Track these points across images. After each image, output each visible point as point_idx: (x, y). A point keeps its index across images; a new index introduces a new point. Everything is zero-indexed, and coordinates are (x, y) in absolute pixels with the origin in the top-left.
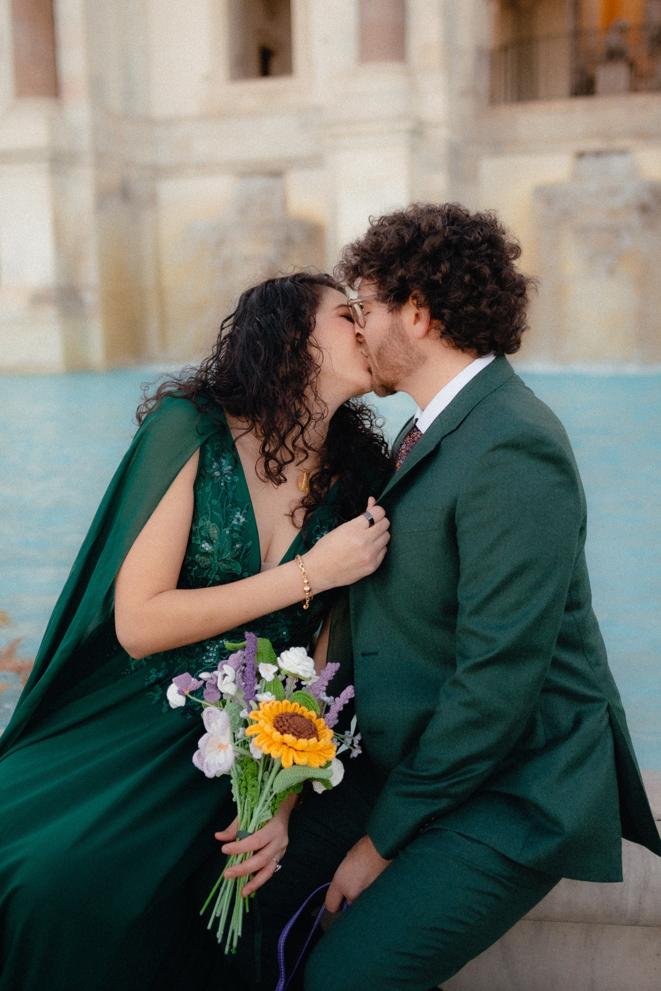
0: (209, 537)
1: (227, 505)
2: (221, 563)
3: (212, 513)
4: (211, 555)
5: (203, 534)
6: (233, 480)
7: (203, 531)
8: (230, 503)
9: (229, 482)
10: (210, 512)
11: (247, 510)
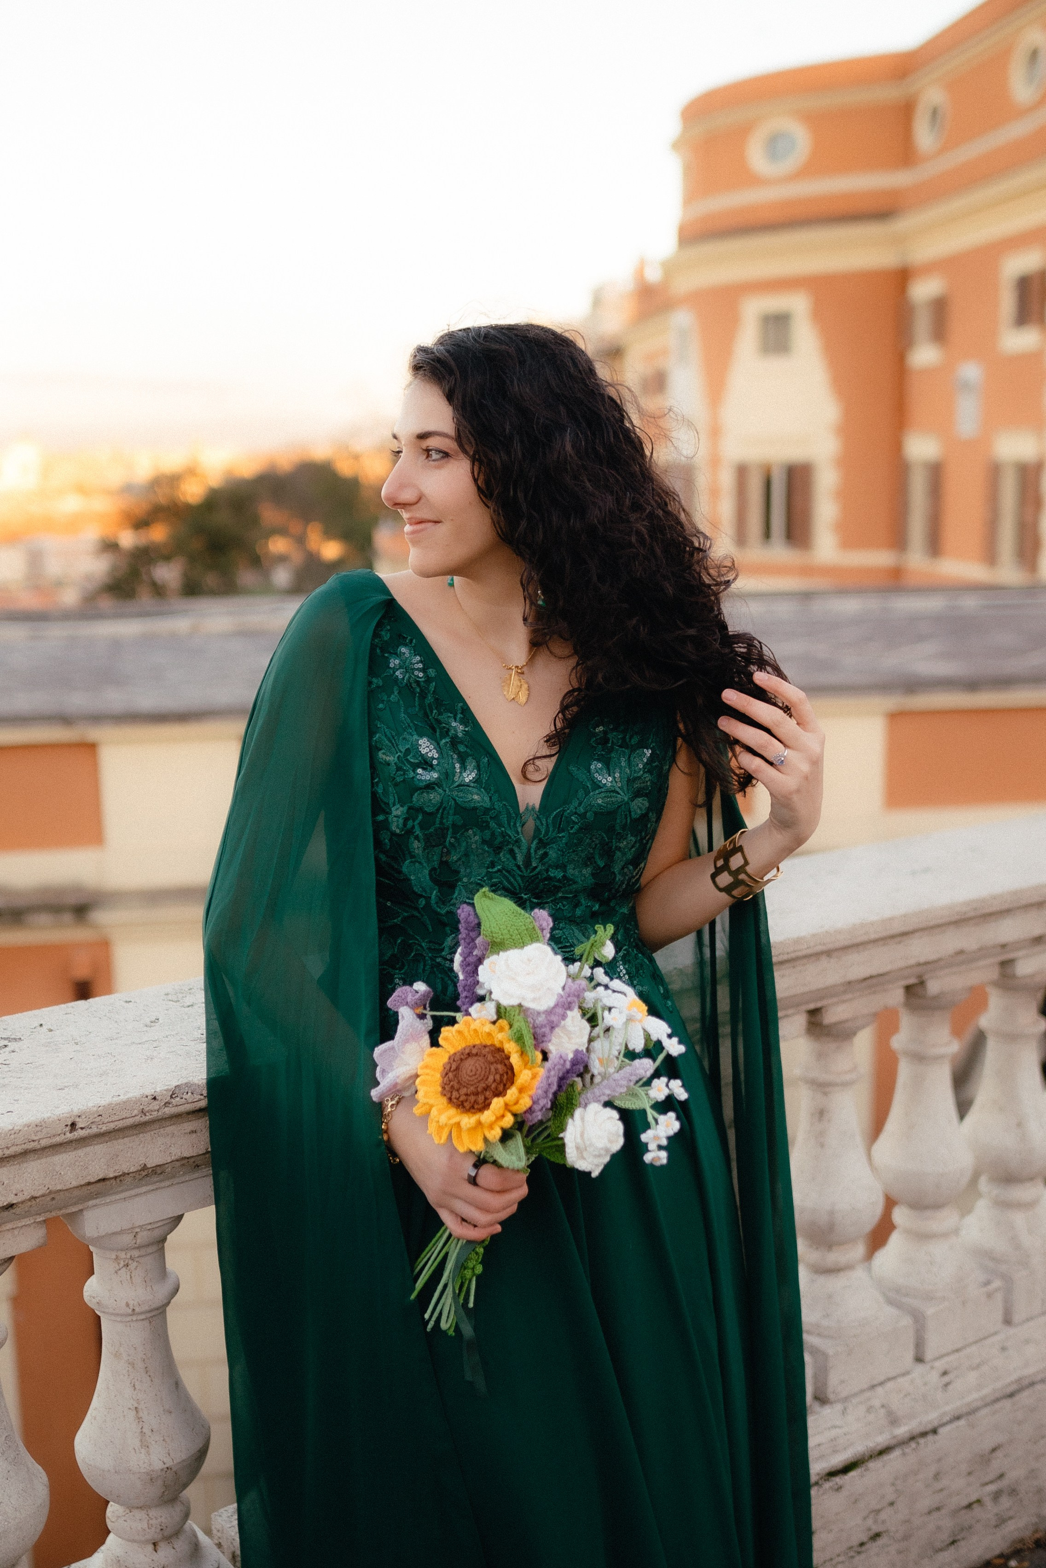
0: (424, 760)
1: (432, 712)
2: (456, 793)
3: (414, 724)
4: (436, 784)
5: (412, 760)
6: (428, 676)
7: (411, 755)
8: (434, 708)
9: (423, 679)
10: (411, 725)
11: (462, 713)
